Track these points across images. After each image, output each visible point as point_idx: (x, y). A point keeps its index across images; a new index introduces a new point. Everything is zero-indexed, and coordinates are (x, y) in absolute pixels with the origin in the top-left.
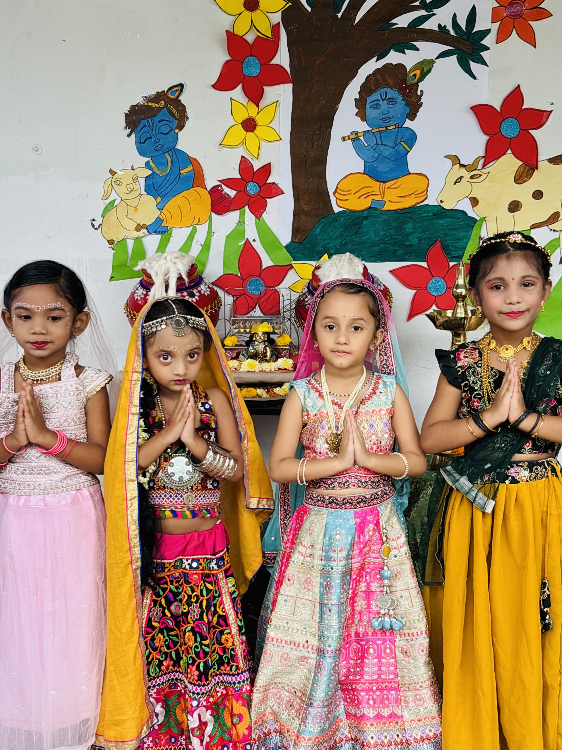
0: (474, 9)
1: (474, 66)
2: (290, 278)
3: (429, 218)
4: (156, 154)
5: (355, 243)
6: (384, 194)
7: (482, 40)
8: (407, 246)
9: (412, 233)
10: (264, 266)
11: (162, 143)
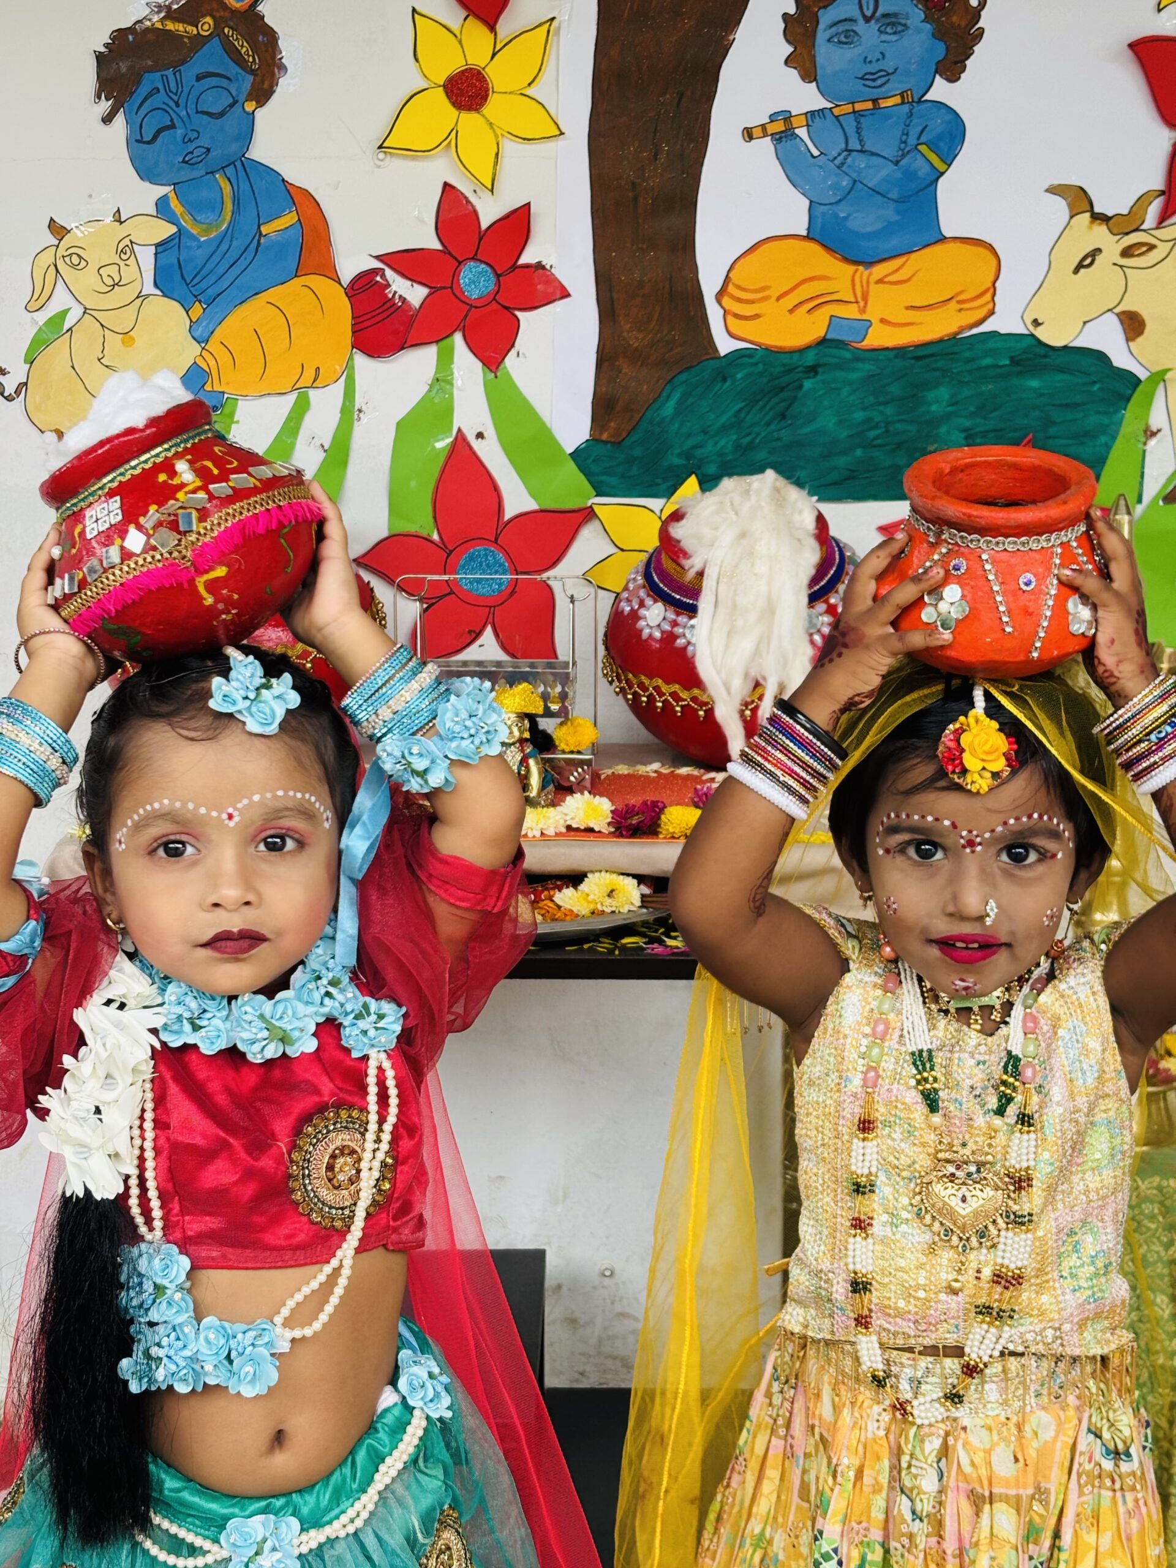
2: (587, 549)
3: (999, 371)
4: (187, 174)
5: (779, 444)
6: (865, 298)
9: (948, 416)
10: (509, 513)
11: (204, 141)
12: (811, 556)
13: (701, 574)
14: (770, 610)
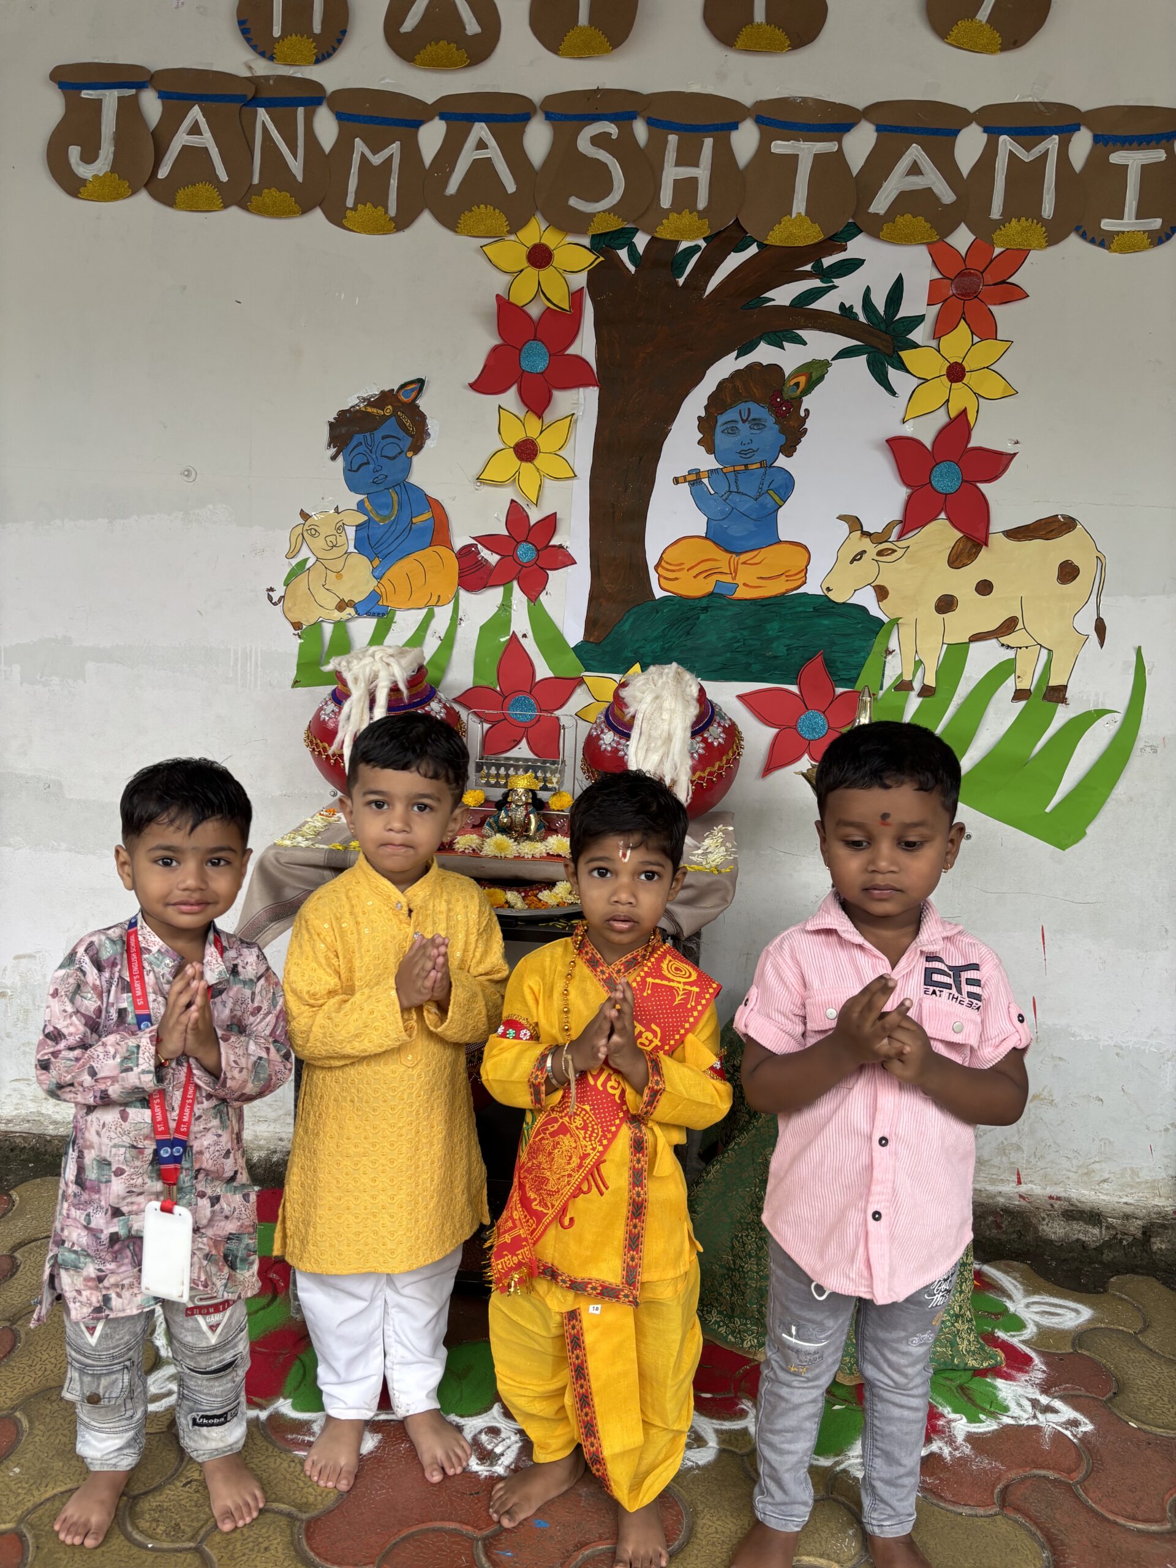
0: (899, 281)
1: (893, 374)
2: (579, 699)
3: (807, 614)
4: (374, 489)
6: (736, 572)
7: (910, 332)
8: (770, 658)
9: (778, 637)
10: (538, 678)
11: (384, 472)
12: (694, 711)
13: (633, 717)
14: (669, 739)
